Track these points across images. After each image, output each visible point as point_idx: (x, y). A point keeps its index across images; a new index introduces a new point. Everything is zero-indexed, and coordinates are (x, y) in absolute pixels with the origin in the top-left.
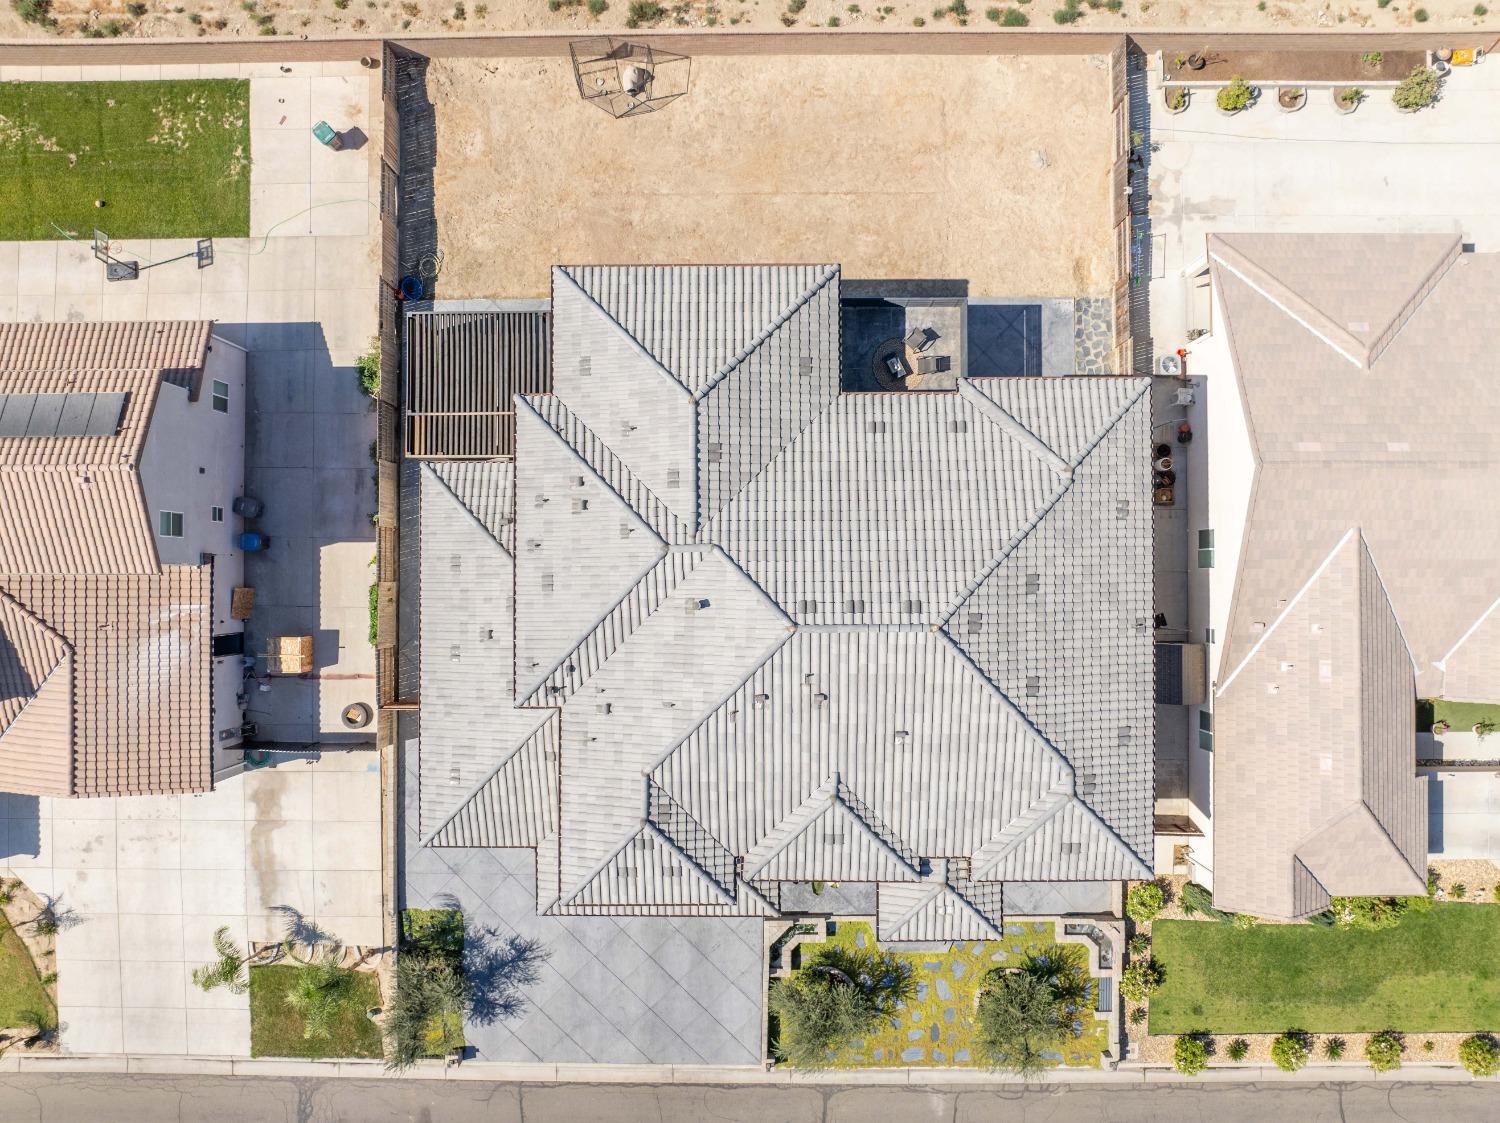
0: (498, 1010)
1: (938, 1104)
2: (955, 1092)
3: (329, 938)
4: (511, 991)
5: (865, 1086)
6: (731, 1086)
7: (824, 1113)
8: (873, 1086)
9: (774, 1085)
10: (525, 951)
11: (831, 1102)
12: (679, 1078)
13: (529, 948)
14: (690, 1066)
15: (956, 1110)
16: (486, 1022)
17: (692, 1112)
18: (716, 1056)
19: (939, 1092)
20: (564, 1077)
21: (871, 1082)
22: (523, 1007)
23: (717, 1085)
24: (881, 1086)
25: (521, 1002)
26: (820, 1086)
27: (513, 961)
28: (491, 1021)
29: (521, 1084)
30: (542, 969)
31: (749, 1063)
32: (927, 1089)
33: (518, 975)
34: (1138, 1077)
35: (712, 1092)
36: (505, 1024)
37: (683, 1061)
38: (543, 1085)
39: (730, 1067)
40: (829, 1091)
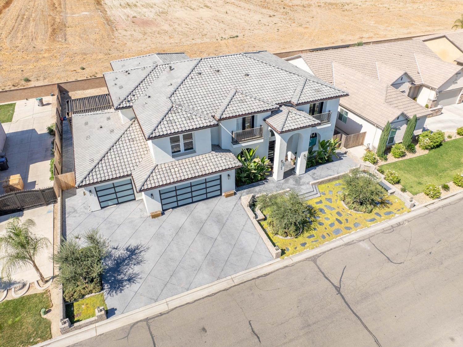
0: (125, 283)
1: (365, 245)
2: (369, 238)
3: (19, 283)
4: (131, 271)
5: (328, 251)
6: (266, 275)
7: (319, 268)
8: (331, 249)
9: (287, 266)
10: (135, 250)
11: (318, 262)
12: (237, 281)
13: (137, 248)
14: (240, 273)
15: (374, 245)
16: (118, 292)
17: (252, 294)
18: (250, 263)
19: (360, 241)
20: (172, 305)
21: (329, 249)
22: (139, 277)
23: (258, 277)
24: (335, 248)
25: (138, 274)
26: (309, 258)
27: (129, 257)
28: (121, 290)
29: (147, 320)
30: (145, 256)
31: (268, 261)
32: (354, 242)
33: (134, 261)
34: (426, 209)
35: (258, 281)
36: (129, 289)
37: (236, 272)
38: (161, 314)
39: (259, 267)
40: (314, 259)
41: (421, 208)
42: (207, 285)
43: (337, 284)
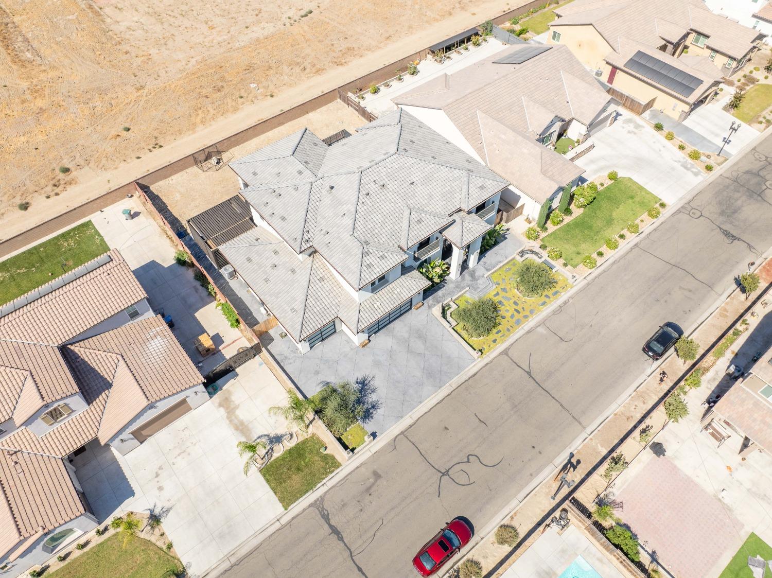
0: (371, 411)
1: (541, 330)
2: (543, 323)
3: (286, 434)
4: (370, 400)
5: (515, 342)
6: (474, 375)
7: (512, 360)
8: (517, 340)
9: (487, 364)
10: (364, 382)
11: (510, 354)
12: (454, 386)
13: (365, 380)
14: (455, 379)
15: (548, 328)
16: (370, 419)
17: (470, 393)
18: (460, 368)
19: (537, 327)
20: (415, 417)
21: (515, 340)
22: (380, 402)
23: (469, 378)
24: (519, 338)
25: (378, 401)
26: (502, 353)
27: (362, 389)
28: (372, 417)
29: (402, 433)
30: (375, 383)
31: (472, 363)
32: (533, 328)
33: (369, 391)
34: (585, 282)
35: (470, 382)
36: (378, 414)
37: (451, 379)
38: (411, 426)
39: (467, 369)
40: (505, 352)
41: (582, 281)
42: (434, 395)
43: (528, 370)
